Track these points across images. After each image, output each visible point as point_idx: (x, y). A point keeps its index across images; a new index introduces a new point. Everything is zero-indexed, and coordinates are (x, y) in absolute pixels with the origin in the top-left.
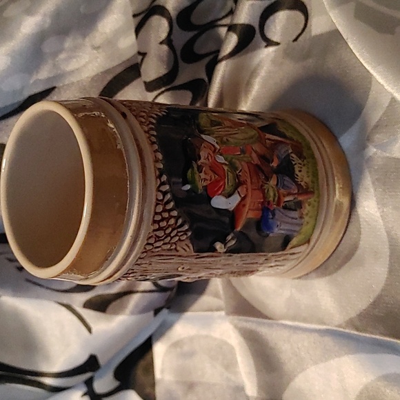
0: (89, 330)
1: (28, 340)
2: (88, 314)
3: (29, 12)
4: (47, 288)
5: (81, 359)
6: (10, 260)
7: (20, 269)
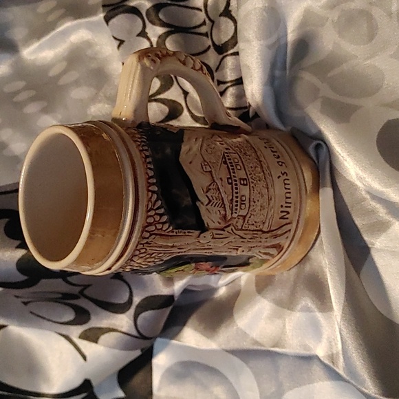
0: (84, 358)
1: (32, 366)
2: (85, 345)
4: (49, 320)
5: (77, 382)
6: (17, 297)
7: (26, 303)
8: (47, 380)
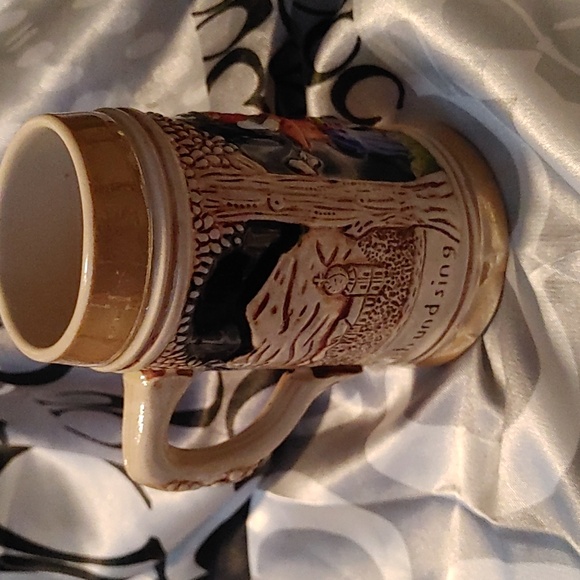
0: (148, 502)
3: (52, 60)
4: (94, 440)
6: (42, 403)
7: (57, 413)
8: (92, 535)
